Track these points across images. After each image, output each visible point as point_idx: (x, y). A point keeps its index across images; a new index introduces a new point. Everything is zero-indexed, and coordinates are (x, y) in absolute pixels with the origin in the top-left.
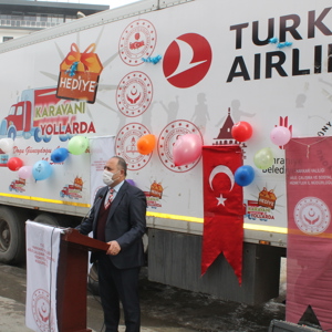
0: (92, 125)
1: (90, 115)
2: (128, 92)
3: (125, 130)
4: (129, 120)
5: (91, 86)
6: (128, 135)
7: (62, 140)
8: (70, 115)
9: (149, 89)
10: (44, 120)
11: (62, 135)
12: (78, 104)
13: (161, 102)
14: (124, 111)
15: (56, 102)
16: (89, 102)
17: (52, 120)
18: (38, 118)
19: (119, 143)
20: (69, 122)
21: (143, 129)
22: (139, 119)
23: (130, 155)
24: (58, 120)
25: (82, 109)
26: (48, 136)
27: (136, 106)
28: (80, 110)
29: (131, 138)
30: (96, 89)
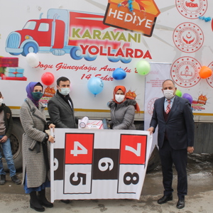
0: (148, 53)
1: (146, 45)
2: (184, 35)
3: (180, 61)
4: (183, 54)
5: (147, 23)
6: (183, 64)
7: (111, 61)
8: (123, 42)
9: (201, 37)
10: (86, 41)
11: (111, 57)
12: (133, 34)
13: (209, 47)
14: (180, 47)
15: (103, 28)
16: (145, 35)
17: (98, 43)
18: (76, 38)
19: (174, 68)
20: (121, 47)
21: (195, 62)
22: (193, 55)
23: (183, 77)
24: (106, 43)
25: (137, 39)
26: (92, 56)
27: (190, 46)
28: (135, 39)
29: (185, 66)
30: (153, 26)
